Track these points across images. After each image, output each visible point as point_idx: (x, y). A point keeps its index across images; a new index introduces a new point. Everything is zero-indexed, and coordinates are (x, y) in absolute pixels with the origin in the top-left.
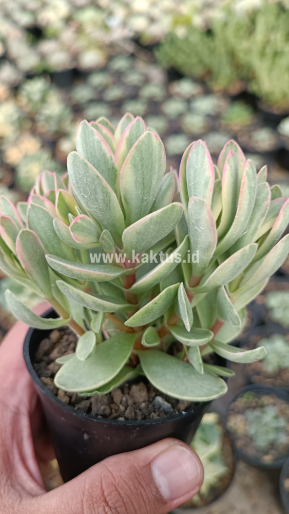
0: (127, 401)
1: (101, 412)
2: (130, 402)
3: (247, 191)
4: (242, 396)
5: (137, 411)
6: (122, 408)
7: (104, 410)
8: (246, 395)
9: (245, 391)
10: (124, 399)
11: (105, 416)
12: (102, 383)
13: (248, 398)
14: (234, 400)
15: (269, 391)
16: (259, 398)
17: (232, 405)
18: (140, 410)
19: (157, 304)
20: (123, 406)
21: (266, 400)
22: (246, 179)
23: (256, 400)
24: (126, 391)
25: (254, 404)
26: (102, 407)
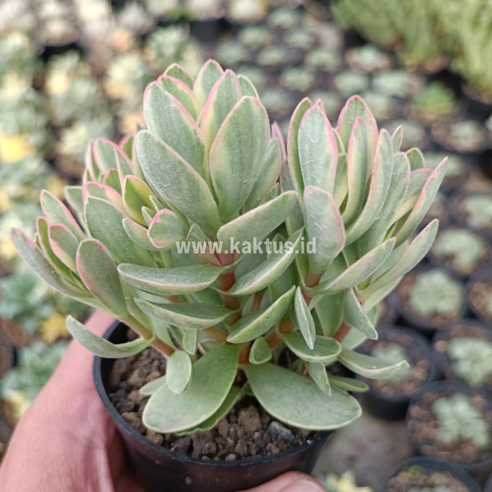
0: (236, 432)
1: (205, 451)
2: (239, 433)
3: (382, 173)
4: (406, 471)
5: (250, 443)
6: (230, 441)
7: (209, 448)
8: (412, 470)
9: (410, 465)
10: (232, 430)
11: (211, 456)
12: (204, 418)
13: (414, 474)
14: (396, 474)
15: (442, 468)
16: (429, 475)
17: (392, 481)
18: (253, 441)
19: (270, 318)
20: (231, 438)
21: (437, 478)
22: (380, 157)
23: (425, 477)
24: (233, 419)
25: (421, 482)
26: (207, 445)
